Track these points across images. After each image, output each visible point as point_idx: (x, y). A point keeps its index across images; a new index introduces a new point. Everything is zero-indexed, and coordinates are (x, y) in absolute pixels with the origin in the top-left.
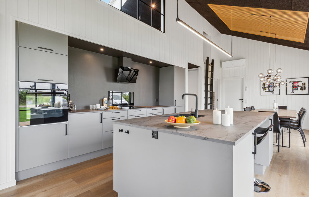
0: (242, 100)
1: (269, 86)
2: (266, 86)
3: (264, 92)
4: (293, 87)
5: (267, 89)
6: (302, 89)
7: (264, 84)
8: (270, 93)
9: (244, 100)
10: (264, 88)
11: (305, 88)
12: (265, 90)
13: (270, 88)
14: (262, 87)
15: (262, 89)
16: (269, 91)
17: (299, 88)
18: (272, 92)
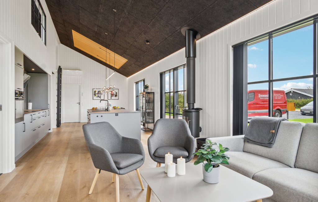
0: (79, 103)
1: (98, 94)
2: (97, 92)
3: (95, 98)
4: (111, 95)
5: (97, 96)
6: (115, 96)
7: (95, 92)
8: (99, 98)
9: (81, 104)
10: (95, 95)
11: (117, 96)
12: (96, 96)
13: (99, 95)
14: (94, 93)
15: (94, 95)
16: (98, 97)
17: (114, 95)
18: (100, 97)
